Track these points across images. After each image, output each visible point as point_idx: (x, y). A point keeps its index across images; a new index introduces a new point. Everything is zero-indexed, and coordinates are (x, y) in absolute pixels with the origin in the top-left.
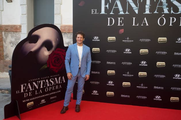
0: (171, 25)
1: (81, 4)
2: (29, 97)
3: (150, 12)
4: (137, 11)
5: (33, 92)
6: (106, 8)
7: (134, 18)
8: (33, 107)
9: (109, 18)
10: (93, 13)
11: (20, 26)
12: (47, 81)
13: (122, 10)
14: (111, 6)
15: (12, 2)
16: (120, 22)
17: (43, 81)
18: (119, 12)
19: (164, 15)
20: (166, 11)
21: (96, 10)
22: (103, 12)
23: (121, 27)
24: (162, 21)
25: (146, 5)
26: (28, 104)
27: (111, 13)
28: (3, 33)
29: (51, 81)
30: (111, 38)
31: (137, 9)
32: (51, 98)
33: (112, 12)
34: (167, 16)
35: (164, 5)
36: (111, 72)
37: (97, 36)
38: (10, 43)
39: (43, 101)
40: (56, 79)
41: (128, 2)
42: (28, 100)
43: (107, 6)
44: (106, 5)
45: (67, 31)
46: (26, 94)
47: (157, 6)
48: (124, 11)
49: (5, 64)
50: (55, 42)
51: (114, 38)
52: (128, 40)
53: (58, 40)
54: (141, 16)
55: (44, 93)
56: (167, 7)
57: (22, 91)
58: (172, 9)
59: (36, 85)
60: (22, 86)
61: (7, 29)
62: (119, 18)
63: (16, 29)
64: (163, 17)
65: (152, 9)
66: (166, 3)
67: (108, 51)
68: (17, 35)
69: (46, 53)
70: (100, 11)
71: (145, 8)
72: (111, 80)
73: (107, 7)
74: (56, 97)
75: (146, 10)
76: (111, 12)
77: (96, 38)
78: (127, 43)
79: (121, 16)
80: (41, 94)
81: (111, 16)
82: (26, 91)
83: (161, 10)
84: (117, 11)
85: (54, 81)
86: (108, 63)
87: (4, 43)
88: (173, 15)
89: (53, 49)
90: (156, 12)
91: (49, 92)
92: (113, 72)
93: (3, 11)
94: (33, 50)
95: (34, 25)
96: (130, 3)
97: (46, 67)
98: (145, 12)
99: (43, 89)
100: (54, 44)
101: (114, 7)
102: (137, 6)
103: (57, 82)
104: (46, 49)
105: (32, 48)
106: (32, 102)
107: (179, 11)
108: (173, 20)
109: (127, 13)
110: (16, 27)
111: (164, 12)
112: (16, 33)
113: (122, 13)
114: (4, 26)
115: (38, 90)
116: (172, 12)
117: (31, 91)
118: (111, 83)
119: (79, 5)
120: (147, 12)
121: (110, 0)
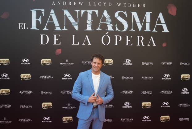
0: (116, 44)
3: (92, 29)
4: (76, 28)
6: (37, 22)
7: (74, 36)
9: (42, 35)
10: (21, 28)
13: (59, 26)
14: (44, 19)
16: (57, 41)
18: (55, 27)
19: (108, 33)
20: (110, 28)
21: (25, 24)
22: (34, 27)
23: (57, 47)
24: (106, 40)
25: (87, 21)
27: (45, 29)
30: (45, 61)
31: (76, 24)
33: (46, 27)
34: (112, 34)
35: (107, 21)
36: (46, 105)
37: (26, 58)
41: (66, 15)
43: (40, 20)
47: (100, 22)
48: (61, 26)
51: (49, 61)
52: (67, 63)
56: (111, 23)
58: (116, 26)
62: (55, 36)
64: (107, 34)
65: (94, 26)
66: (110, 19)
67: (42, 77)
70: (30, 26)
71: (86, 24)
72: (47, 116)
75: (88, 26)
76: (44, 28)
77: (26, 61)
78: (66, 66)
79: (58, 32)
81: (44, 32)
83: (104, 27)
84: (52, 26)
86: (42, 93)
88: (118, 33)
90: (99, 29)
92: (49, 104)
96: (68, 17)
98: (86, 29)
101: (48, 22)
102: (77, 22)
107: (124, 28)
108: (118, 38)
109: (65, 29)
111: (108, 29)
113: (58, 29)
116: (117, 29)
118: (47, 119)
119: (1, 16)
120: (89, 28)
121: (43, 13)
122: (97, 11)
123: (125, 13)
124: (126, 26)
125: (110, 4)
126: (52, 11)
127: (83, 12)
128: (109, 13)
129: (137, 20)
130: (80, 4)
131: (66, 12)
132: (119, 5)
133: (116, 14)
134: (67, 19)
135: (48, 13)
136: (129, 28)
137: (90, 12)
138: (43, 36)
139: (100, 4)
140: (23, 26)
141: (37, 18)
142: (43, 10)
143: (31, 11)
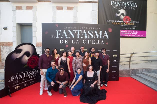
0: (89, 43)
1: (46, 33)
2: (16, 83)
3: (79, 37)
4: (73, 37)
5: (19, 80)
6: (59, 35)
7: (72, 40)
8: (19, 89)
9: (60, 40)
11: (12, 43)
12: (28, 73)
14: (61, 34)
15: (7, 29)
16: (66, 42)
17: (25, 74)
18: (65, 37)
19: (85, 39)
20: (86, 37)
22: (57, 37)
24: (85, 42)
25: (78, 34)
26: (16, 87)
27: (62, 38)
28: (1, 47)
29: (30, 73)
32: (30, 82)
34: (87, 39)
35: (85, 34)
38: (6, 52)
39: (26, 85)
40: (33, 72)
42: (16, 85)
43: (60, 34)
45: (40, 46)
46: (15, 82)
47: (83, 35)
48: (68, 37)
49: (2, 64)
50: (32, 52)
51: (63, 49)
53: (33, 51)
54: (75, 39)
55: (26, 80)
56: (87, 35)
57: (12, 80)
59: (21, 76)
60: (12, 77)
61: (4, 45)
62: (65, 40)
63: (10, 44)
65: (80, 36)
68: (10, 47)
69: (26, 58)
71: (77, 36)
74: (33, 81)
79: (66, 39)
80: (24, 81)
81: (61, 39)
82: (15, 80)
83: (84, 37)
84: (64, 36)
85: (32, 73)
87: (2, 52)
88: (89, 39)
89: (31, 56)
90: (82, 37)
91: (29, 79)
93: (1, 34)
94: (18, 57)
95: (21, 42)
97: (27, 66)
99: (25, 78)
100: (31, 53)
102: (73, 35)
103: (34, 73)
104: (26, 56)
105: (18, 56)
106: (19, 86)
108: (89, 41)
110: (9, 43)
111: (85, 37)
112: (9, 47)
113: (67, 37)
114: (2, 42)
115: (22, 79)
116: (89, 37)
117: (18, 80)
119: (45, 33)
120: (78, 37)
122: (81, 31)
123: (92, 31)
124: (92, 36)
125: (86, 28)
127: (76, 31)
128: (86, 31)
129: (97, 34)
130: (75, 28)
131: (70, 31)
132: (90, 28)
133: (89, 32)
134: (70, 34)
135: (63, 32)
136: (94, 37)
137: (79, 31)
138: (61, 40)
139: (82, 28)
140: (53, 37)
141: (59, 33)
142: (61, 31)
143: (56, 31)
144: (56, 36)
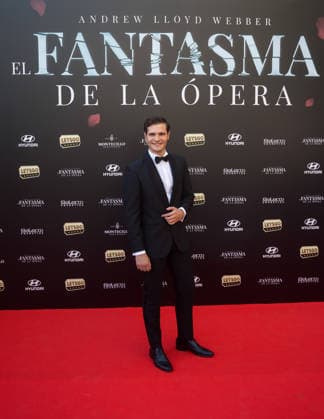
0: (211, 103)
3: (161, 71)
4: (130, 70)
6: (50, 60)
7: (124, 87)
9: (60, 87)
10: (16, 72)
13: (94, 66)
14: (64, 53)
16: (90, 98)
18: (85, 69)
19: (194, 80)
20: (199, 69)
21: (24, 64)
22: (43, 69)
23: (92, 110)
24: (190, 94)
25: (152, 55)
27: (66, 73)
30: (68, 139)
31: (129, 64)
33: (67, 69)
34: (203, 82)
35: (192, 55)
36: (72, 227)
37: (29, 133)
41: (108, 46)
43: (54, 54)
44: (51, 52)
47: (179, 58)
48: (99, 68)
51: (76, 138)
52: (111, 143)
56: (200, 60)
58: (211, 65)
62: (87, 87)
64: (193, 83)
65: (166, 65)
66: (199, 51)
67: (63, 172)
71: (148, 62)
72: (75, 249)
73: (52, 58)
75: (153, 66)
76: (64, 71)
77: (28, 140)
78: (111, 150)
79: (91, 80)
81: (65, 80)
83: (187, 67)
84: (79, 67)
86: (64, 203)
88: (214, 80)
90: (175, 72)
92: (79, 226)
96: (112, 48)
98: (150, 71)
101: (71, 58)
102: (130, 57)
107: (228, 69)
108: (216, 91)
109: (106, 73)
111: (194, 71)
113: (92, 73)
116: (212, 71)
118: (74, 255)
120: (156, 71)
121: (61, 40)
122: (171, 36)
123: (229, 38)
124: (231, 65)
125: (198, 20)
126: (80, 37)
127: (142, 36)
128: (196, 39)
129: (255, 52)
130: (137, 19)
131: (108, 38)
132: (217, 20)
133: (212, 41)
134: (111, 53)
135: (70, 40)
136: (238, 68)
137: (157, 36)
138: (62, 88)
139: (178, 19)
140: (21, 68)
141: (49, 50)
142: (60, 35)
143: (37, 38)
144: (33, 65)
